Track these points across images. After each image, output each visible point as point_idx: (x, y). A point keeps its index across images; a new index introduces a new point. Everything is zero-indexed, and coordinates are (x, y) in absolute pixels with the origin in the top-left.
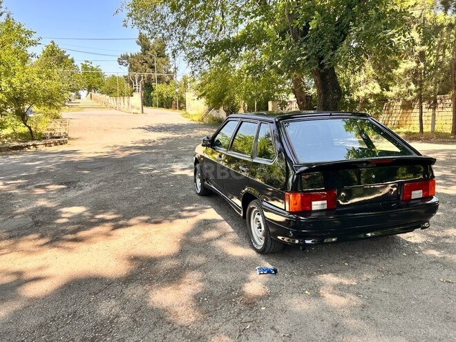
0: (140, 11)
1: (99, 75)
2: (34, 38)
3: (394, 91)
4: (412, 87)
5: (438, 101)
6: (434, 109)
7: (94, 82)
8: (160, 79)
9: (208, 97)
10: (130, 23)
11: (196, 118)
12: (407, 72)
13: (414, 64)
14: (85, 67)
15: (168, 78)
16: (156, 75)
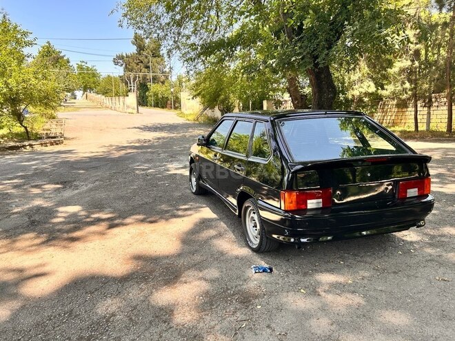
0: (135, 12)
1: (94, 75)
2: (30, 38)
3: (389, 89)
4: (407, 85)
5: (433, 100)
6: (429, 107)
7: (90, 82)
8: (155, 79)
9: (203, 97)
10: (125, 24)
11: (191, 118)
12: (402, 71)
13: (409, 63)
14: (80, 68)
15: (163, 78)
16: (151, 75)
